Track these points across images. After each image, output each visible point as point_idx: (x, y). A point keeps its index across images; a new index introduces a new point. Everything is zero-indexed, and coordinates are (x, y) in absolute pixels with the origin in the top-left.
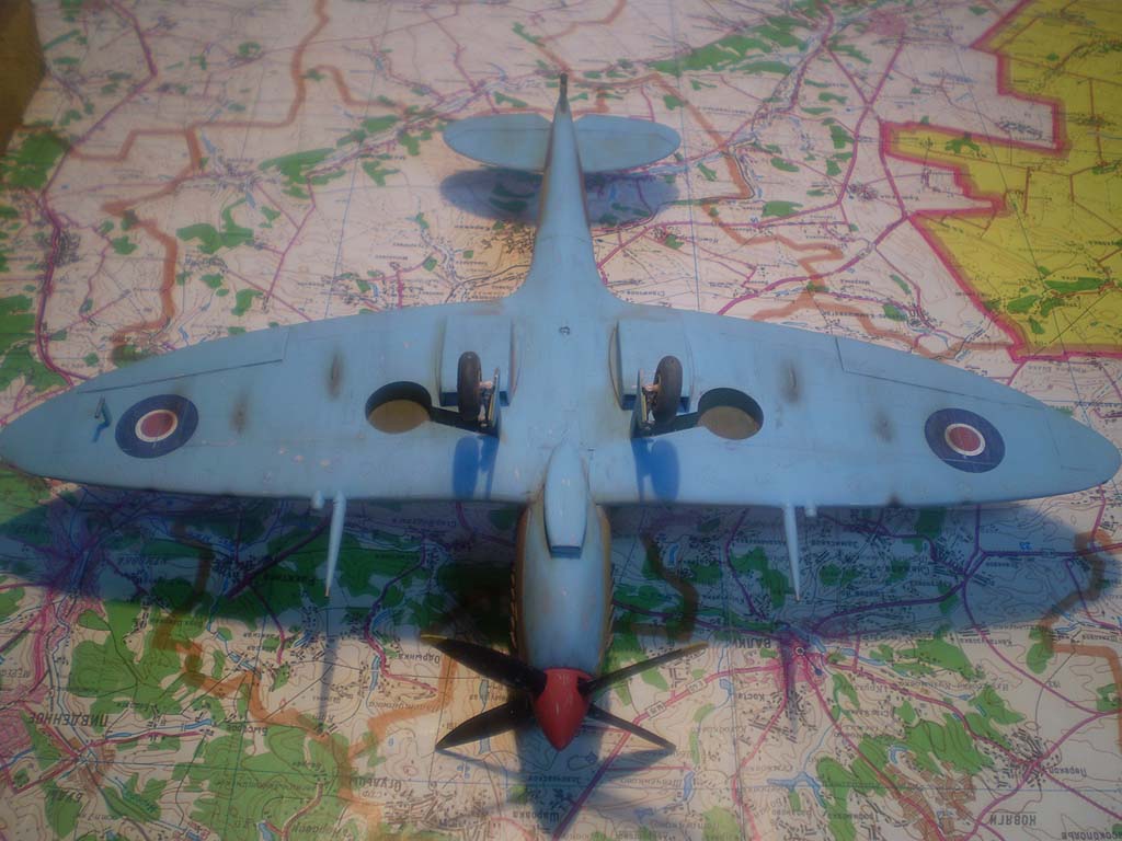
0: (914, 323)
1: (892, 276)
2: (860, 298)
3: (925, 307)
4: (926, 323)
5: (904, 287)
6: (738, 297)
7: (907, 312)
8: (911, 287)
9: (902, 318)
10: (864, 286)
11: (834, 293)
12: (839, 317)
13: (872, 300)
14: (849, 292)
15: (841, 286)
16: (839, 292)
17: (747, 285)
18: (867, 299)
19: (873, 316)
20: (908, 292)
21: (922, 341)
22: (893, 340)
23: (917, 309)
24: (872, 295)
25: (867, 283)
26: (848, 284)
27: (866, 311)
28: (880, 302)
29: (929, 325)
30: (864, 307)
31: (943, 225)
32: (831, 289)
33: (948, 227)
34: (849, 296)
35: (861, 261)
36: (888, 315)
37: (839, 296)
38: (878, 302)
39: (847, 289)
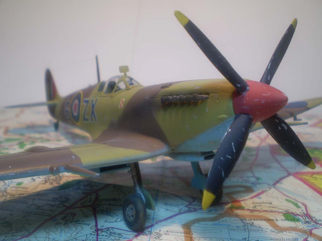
0: (306, 222)
1: (286, 200)
2: (266, 211)
3: (312, 214)
4: (314, 222)
5: (297, 205)
6: (182, 211)
7: (301, 218)
8: (300, 205)
9: (298, 220)
10: (268, 205)
11: (248, 210)
12: (253, 221)
13: (275, 212)
14: (258, 208)
15: (253, 205)
16: (252, 209)
17: (189, 206)
18: (271, 211)
19: (277, 220)
20: (298, 207)
21: (314, 231)
22: (293, 232)
23: (307, 215)
24: (274, 209)
25: (270, 203)
26: (258, 204)
27: (271, 218)
28: (281, 213)
29: (317, 223)
30: (270, 216)
31: (312, 177)
32: (246, 207)
33: (316, 178)
34: (259, 211)
35: (265, 194)
36: (287, 219)
37: (252, 211)
38: (279, 212)
39: (257, 207)
